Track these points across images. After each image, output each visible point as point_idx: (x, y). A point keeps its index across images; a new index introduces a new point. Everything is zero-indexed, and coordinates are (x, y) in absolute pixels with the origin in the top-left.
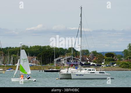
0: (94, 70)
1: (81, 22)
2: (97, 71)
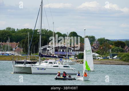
0: (56, 63)
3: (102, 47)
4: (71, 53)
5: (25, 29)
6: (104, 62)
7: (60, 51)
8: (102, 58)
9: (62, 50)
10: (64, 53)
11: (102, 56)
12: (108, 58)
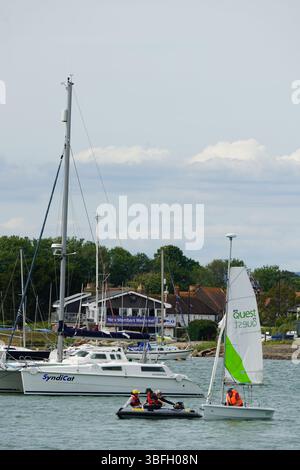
0: (119, 357)
1: (67, 146)
2: (130, 360)
3: (269, 300)
4: (165, 321)
5: (5, 237)
6: (277, 351)
7: (125, 313)
8: (268, 338)
9: (130, 311)
10: (138, 320)
11: (270, 331)
12: (291, 337)
